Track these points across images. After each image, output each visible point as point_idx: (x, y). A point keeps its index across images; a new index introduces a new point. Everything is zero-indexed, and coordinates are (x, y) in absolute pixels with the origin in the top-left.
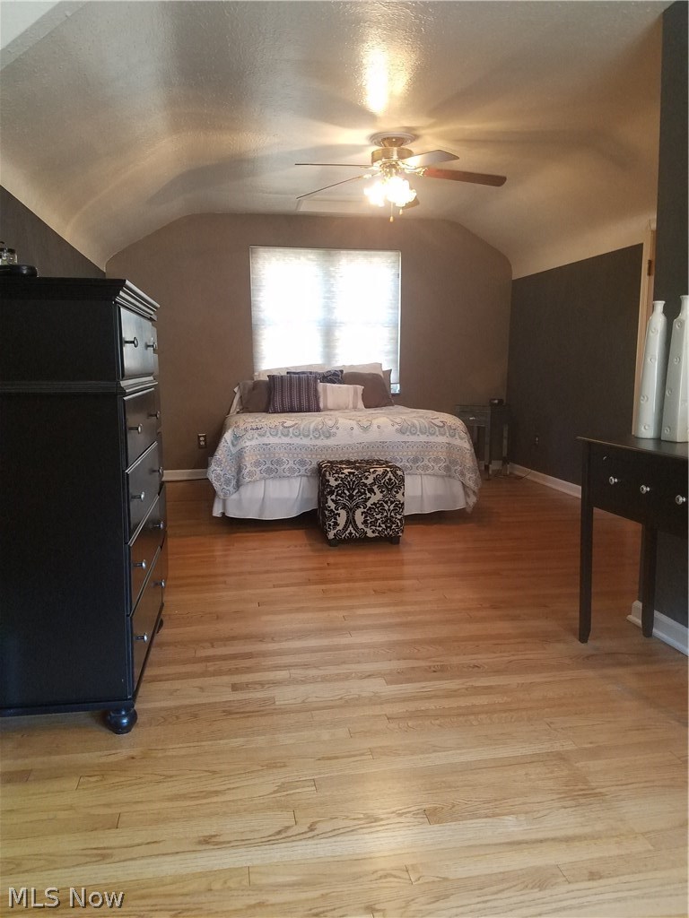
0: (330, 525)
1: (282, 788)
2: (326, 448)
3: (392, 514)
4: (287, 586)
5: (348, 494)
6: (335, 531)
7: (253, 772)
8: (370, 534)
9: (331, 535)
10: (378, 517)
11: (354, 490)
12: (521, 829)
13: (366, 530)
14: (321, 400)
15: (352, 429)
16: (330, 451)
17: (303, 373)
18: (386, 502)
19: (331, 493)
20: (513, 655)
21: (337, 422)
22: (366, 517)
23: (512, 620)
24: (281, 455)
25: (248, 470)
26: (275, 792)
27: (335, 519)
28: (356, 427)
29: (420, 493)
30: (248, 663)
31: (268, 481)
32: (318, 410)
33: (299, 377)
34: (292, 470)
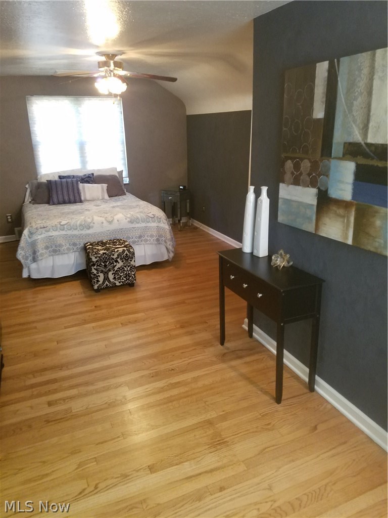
0: (94, 282)
1: (80, 465)
2: (89, 235)
3: (129, 272)
4: (73, 326)
5: (103, 264)
6: (98, 285)
7: (64, 458)
8: (118, 284)
9: (96, 287)
10: (121, 274)
11: (107, 262)
12: (192, 469)
13: (115, 282)
14: (82, 195)
15: (103, 223)
16: (90, 236)
17: (68, 177)
18: (126, 267)
19: (94, 265)
20: (190, 359)
21: (93, 220)
22: (115, 275)
23: (191, 334)
24: (61, 241)
25: (40, 253)
26: (77, 469)
27: (97, 278)
28: (105, 222)
29: (144, 254)
30: (55, 386)
31: (54, 256)
32: (81, 201)
33: (67, 181)
34: (68, 249)
